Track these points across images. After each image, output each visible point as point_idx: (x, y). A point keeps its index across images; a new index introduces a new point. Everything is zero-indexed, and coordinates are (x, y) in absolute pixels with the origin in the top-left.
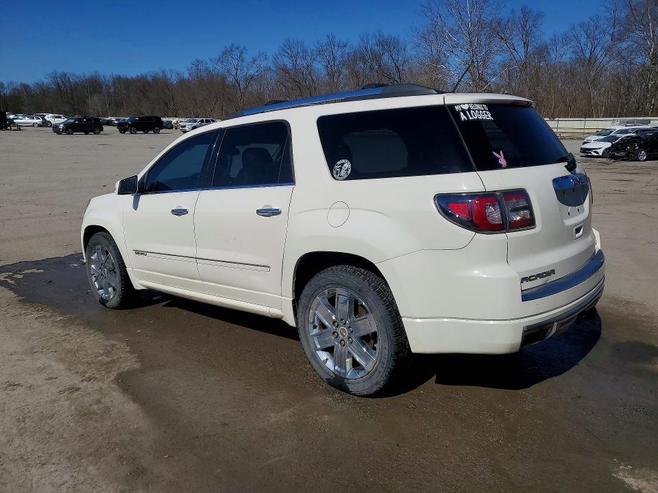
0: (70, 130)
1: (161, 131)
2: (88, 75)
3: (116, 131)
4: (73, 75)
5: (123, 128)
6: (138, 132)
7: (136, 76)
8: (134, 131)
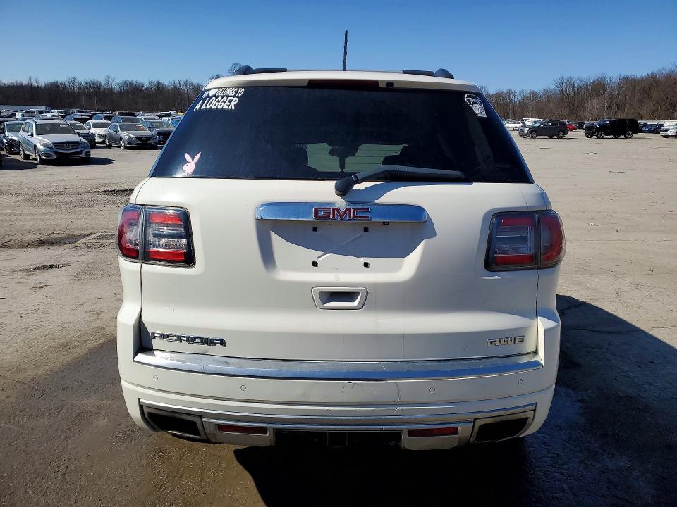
0: (534, 134)
1: (634, 136)
2: (593, 78)
3: (581, 136)
4: (578, 79)
5: (590, 132)
6: (605, 137)
7: (646, 74)
8: (601, 135)
